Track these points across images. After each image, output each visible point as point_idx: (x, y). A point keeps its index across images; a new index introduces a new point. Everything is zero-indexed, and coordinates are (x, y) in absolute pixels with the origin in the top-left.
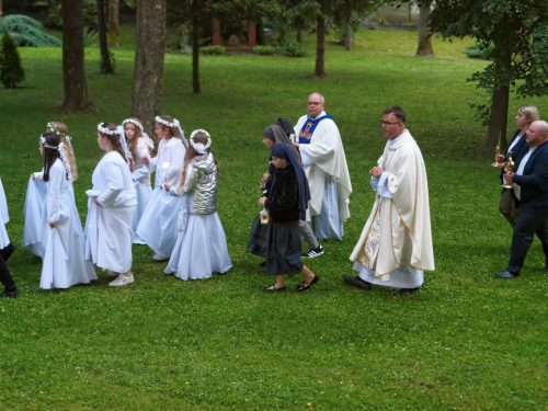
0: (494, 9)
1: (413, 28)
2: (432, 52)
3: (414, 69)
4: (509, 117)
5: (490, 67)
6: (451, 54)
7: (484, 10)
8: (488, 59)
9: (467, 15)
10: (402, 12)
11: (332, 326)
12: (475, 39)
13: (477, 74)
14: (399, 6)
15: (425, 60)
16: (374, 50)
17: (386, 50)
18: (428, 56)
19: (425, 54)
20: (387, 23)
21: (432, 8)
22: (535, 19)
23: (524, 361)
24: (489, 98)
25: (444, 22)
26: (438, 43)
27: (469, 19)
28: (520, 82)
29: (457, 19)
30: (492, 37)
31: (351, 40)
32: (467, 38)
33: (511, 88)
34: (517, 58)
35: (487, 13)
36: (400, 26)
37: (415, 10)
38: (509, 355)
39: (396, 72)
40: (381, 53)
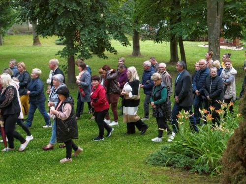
0: (63, 23)
1: (30, 33)
2: (40, 44)
3: (33, 52)
4: (76, 70)
5: (65, 48)
6: (49, 44)
7: (59, 24)
8: (64, 44)
9: (52, 26)
10: (24, 25)
12: (57, 36)
13: (60, 52)
14: (21, 24)
15: (37, 47)
16: (14, 44)
17: (19, 44)
18: (39, 45)
19: (37, 44)
20: (18, 32)
21: (37, 24)
22: (82, 26)
23: (91, 175)
24: (66, 62)
25: (43, 30)
26: (42, 39)
27: (54, 28)
28: (78, 54)
29: (48, 28)
30: (64, 35)
31: (2, 40)
32: (54, 36)
33: (75, 56)
34: (77, 43)
35: (60, 25)
36: (24, 33)
37: (31, 26)
38: (85, 173)
39: (24, 54)
40: (17, 46)
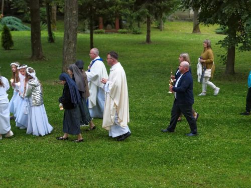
0: (228, 11)
1: (191, 20)
2: (199, 31)
3: (192, 39)
4: (235, 61)
5: (226, 38)
6: (208, 32)
7: (223, 12)
8: (225, 34)
9: (215, 14)
10: (186, 13)
11: (156, 157)
12: (219, 25)
13: (220, 41)
14: (184, 11)
15: (197, 35)
16: (173, 31)
17: (179, 31)
18: (198, 33)
19: (197, 32)
20: (179, 18)
21: (199, 11)
22: (247, 16)
23: (244, 173)
24: (226, 52)
25: (205, 18)
26: (202, 27)
27: (217, 16)
28: (240, 45)
29: (211, 16)
30: (227, 24)
31: (163, 26)
32: (216, 24)
33: (236, 47)
34: (239, 34)
35: (225, 13)
36: (185, 20)
37: (192, 12)
38: (237, 170)
39: (182, 40)
40: (177, 32)
